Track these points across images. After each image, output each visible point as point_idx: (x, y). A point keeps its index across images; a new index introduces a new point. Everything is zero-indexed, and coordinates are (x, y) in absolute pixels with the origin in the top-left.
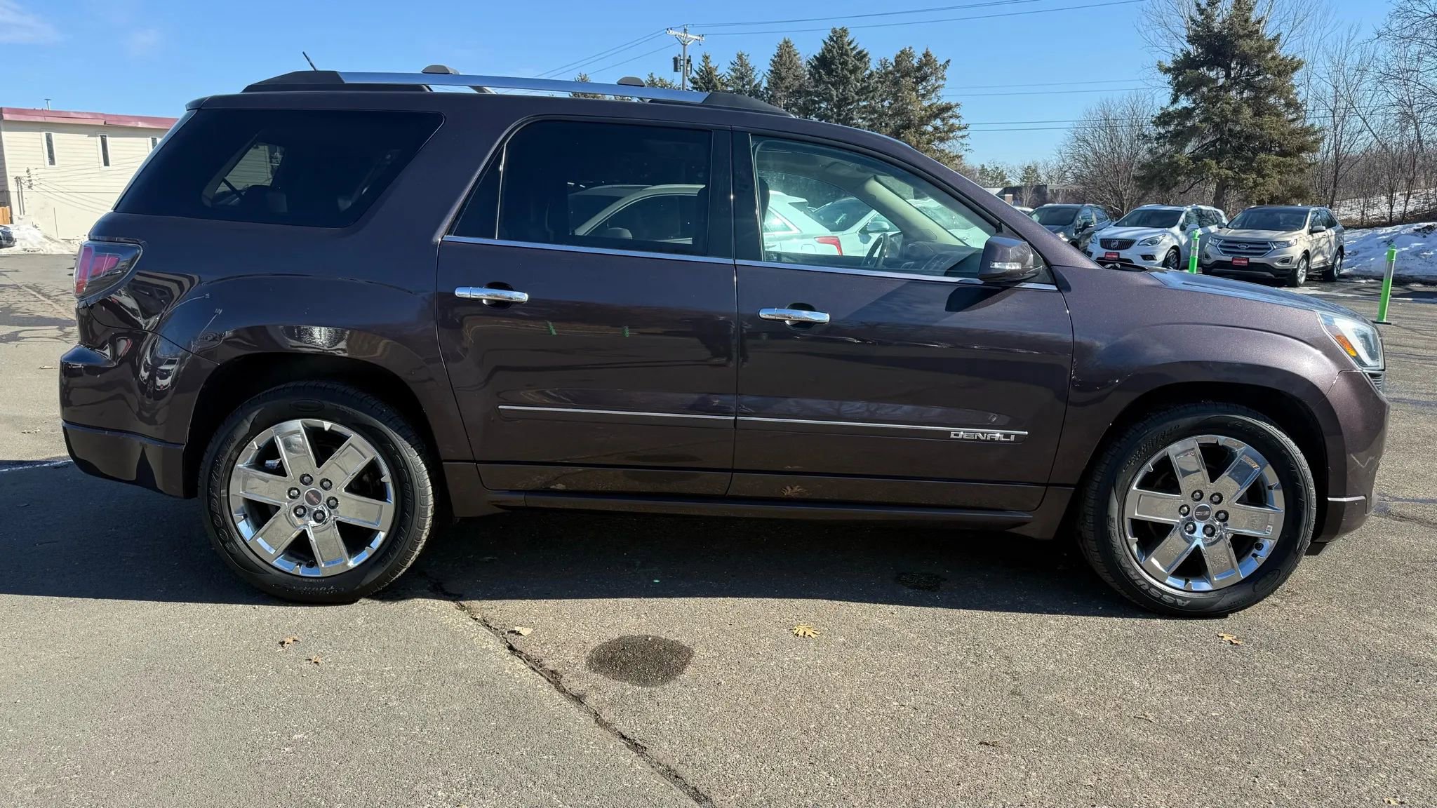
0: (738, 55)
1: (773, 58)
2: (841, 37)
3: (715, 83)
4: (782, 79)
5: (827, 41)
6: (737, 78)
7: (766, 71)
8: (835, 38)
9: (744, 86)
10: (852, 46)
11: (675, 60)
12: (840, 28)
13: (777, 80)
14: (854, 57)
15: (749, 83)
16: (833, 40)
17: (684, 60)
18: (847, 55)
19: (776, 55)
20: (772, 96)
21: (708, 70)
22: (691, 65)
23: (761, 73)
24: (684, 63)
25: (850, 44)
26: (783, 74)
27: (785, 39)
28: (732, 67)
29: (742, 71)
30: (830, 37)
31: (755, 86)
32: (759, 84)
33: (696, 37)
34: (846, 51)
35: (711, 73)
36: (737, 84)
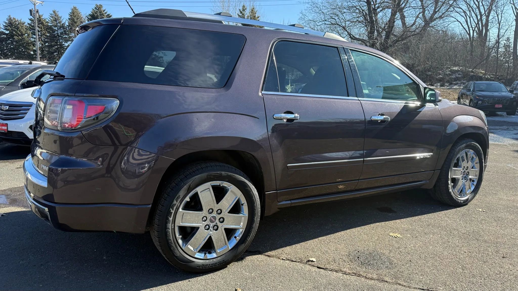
0: (53, 11)
1: (70, 13)
2: (100, 8)
3: (42, 22)
4: (76, 23)
5: (94, 9)
6: (54, 20)
7: (67, 19)
8: (97, 8)
9: (57, 24)
10: (105, 12)
11: (31, 11)
12: (100, 4)
13: (73, 23)
14: (106, 16)
15: (60, 23)
16: (96, 9)
18: (103, 15)
19: (71, 12)
20: (70, 29)
23: (65, 19)
24: (35, 12)
25: (104, 11)
26: (75, 20)
27: (74, 6)
28: (51, 15)
29: (56, 18)
30: (95, 7)
31: (63, 24)
33: (40, 2)
34: (103, 14)
36: (54, 23)
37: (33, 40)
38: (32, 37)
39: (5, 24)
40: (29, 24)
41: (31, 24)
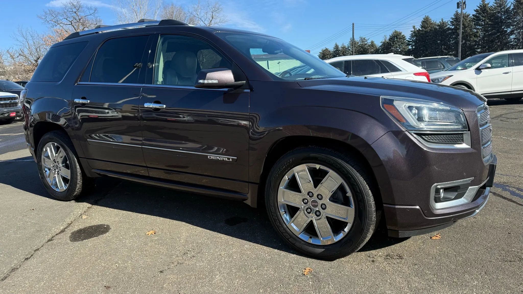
3: (487, 10)
6: (498, 7)
9: (501, 9)
11: (458, 4)
13: (519, 4)
15: (504, 8)
17: (462, 3)
20: (516, 12)
21: (484, 5)
22: (466, 4)
23: (510, 2)
29: (501, 3)
32: (509, 7)
35: (486, 6)
36: (498, 9)
37: (475, 31)
38: (475, 28)
39: (451, 20)
40: (473, 15)
41: (476, 15)
